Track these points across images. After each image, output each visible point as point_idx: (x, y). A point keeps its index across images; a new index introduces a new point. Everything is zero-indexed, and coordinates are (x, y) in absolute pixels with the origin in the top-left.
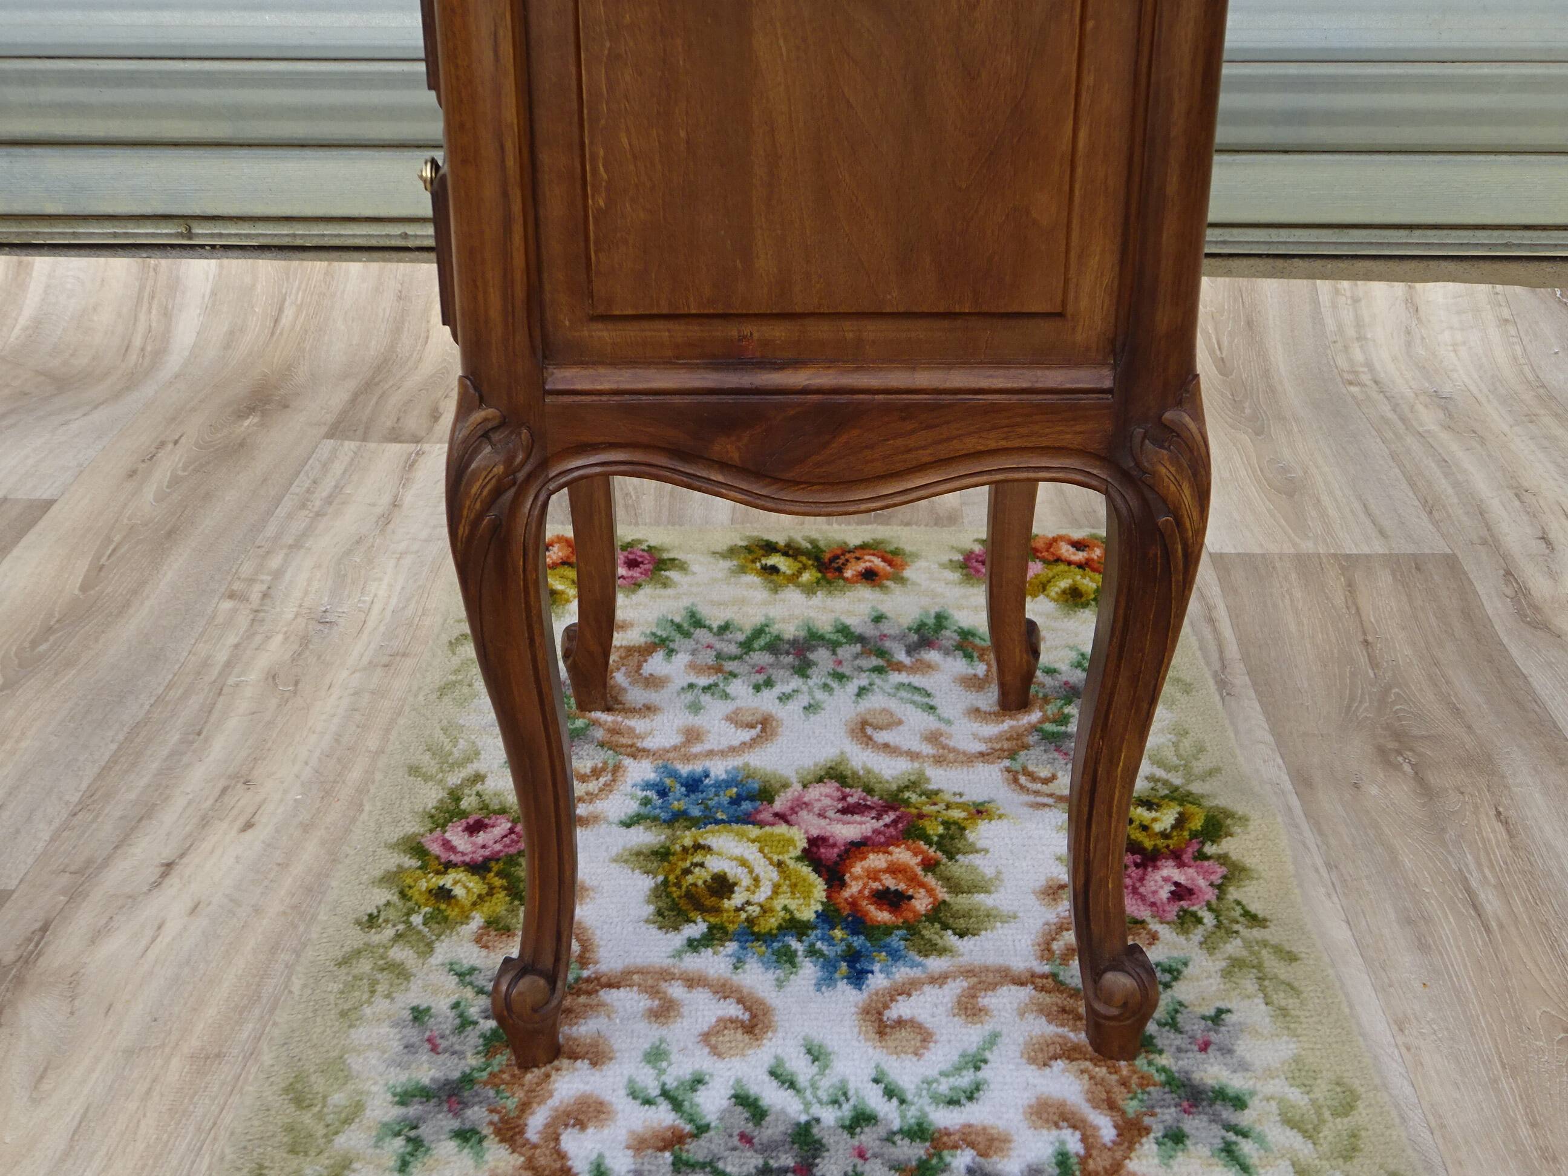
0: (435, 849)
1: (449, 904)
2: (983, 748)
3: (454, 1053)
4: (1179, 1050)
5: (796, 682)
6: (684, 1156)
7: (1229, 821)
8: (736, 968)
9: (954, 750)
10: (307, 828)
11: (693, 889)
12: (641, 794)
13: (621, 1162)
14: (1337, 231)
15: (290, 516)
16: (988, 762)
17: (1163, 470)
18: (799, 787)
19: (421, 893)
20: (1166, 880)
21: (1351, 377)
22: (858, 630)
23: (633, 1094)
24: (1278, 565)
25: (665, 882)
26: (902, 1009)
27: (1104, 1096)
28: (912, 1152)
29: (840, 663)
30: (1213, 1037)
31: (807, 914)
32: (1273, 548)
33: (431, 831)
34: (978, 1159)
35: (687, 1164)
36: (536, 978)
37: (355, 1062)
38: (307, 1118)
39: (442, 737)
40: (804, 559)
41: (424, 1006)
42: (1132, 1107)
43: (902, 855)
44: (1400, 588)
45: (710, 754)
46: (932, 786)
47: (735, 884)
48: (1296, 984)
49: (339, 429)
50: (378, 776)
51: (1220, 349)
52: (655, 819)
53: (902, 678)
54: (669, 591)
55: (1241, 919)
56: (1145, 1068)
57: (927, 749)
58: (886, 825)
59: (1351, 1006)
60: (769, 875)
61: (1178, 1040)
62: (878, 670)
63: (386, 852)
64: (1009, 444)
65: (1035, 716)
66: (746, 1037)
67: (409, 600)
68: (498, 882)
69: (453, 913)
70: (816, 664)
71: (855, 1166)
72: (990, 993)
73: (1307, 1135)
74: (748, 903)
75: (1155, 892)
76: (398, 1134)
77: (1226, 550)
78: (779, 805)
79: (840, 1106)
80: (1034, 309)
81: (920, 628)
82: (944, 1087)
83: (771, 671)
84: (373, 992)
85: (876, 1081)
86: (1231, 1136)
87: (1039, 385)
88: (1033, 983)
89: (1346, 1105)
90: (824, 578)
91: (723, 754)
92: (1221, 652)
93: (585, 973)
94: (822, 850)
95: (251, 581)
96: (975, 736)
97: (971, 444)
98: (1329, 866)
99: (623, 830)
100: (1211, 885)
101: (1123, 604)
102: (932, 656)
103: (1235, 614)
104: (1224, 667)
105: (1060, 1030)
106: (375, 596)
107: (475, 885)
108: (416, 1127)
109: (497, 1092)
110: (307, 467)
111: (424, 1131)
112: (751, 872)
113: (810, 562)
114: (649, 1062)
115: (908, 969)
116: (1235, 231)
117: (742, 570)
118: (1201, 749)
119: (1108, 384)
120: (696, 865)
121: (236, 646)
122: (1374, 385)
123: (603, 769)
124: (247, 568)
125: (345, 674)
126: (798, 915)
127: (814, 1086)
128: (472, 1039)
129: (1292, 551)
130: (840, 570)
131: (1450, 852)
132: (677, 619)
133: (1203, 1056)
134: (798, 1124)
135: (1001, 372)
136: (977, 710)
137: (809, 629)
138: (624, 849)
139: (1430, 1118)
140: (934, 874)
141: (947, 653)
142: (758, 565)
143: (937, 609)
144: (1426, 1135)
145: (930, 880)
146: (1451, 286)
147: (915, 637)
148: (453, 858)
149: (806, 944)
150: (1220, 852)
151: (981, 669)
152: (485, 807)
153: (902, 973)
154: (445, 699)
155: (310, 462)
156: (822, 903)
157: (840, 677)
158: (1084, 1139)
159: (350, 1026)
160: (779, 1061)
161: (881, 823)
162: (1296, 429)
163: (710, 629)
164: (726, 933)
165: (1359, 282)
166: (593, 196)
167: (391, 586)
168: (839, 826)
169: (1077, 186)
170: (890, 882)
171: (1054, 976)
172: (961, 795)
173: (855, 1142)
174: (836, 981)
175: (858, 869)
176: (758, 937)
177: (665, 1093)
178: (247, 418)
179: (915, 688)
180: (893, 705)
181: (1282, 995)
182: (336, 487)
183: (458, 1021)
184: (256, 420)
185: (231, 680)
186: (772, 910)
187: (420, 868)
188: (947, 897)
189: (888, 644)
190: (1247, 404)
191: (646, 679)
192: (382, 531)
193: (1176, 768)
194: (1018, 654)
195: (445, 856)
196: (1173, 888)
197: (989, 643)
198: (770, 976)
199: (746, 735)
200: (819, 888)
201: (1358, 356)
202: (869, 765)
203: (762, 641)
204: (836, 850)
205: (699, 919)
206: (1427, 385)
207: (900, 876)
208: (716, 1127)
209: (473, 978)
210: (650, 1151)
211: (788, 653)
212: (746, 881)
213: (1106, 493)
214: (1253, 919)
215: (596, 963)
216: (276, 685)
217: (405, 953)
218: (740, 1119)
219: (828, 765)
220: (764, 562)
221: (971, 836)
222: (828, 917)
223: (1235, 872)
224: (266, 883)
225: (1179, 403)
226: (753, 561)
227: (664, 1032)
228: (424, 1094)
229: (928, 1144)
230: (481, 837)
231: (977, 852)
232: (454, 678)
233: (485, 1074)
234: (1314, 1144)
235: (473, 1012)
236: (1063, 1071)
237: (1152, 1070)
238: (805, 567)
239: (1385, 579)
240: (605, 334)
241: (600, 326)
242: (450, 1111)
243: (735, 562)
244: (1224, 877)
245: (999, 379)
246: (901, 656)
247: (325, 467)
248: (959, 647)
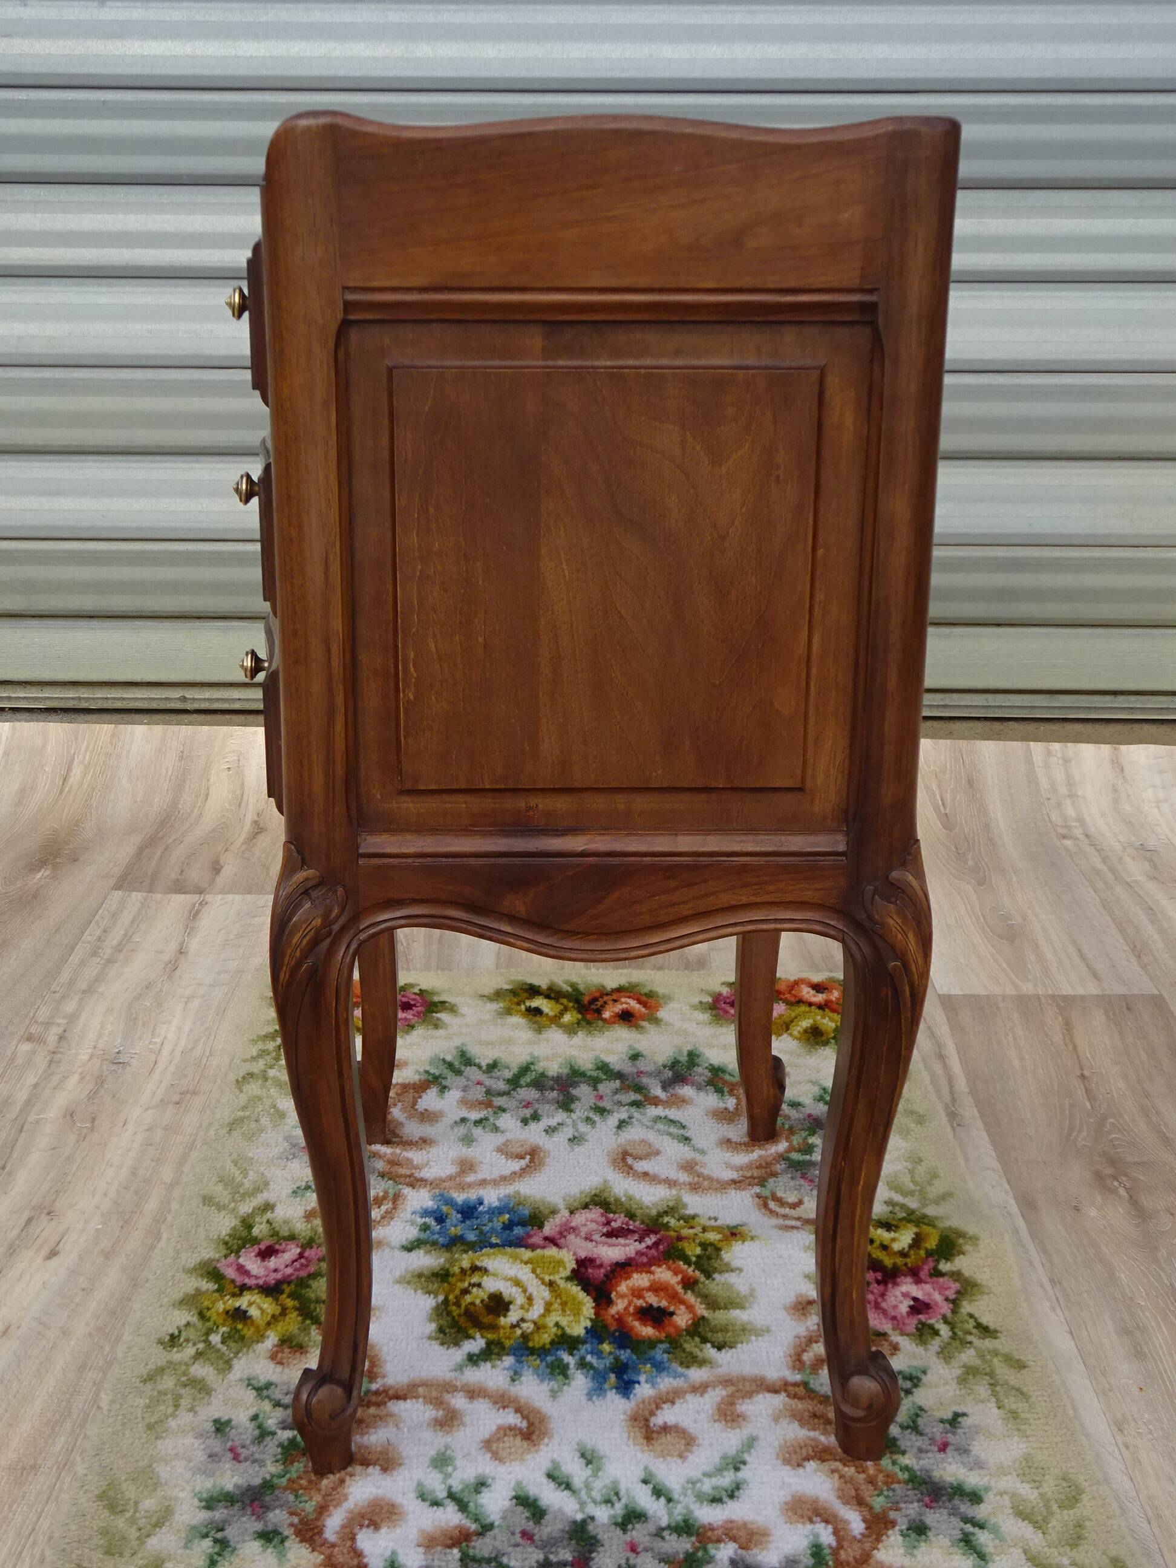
0: (230, 1273)
1: (245, 1324)
2: (734, 1175)
3: (255, 1461)
4: (920, 1450)
5: (560, 1116)
6: (471, 1552)
7: (961, 1241)
8: (513, 1380)
9: (708, 1178)
10: (108, 1255)
11: (472, 1308)
12: (420, 1221)
13: (412, 1558)
14: (1048, 696)
15: (83, 963)
16: (739, 1188)
17: (892, 922)
18: (566, 1213)
19: (218, 1314)
20: (905, 1295)
21: (1064, 831)
22: (617, 1068)
23: (422, 1496)
24: (1001, 1005)
25: (446, 1302)
26: (667, 1416)
27: (853, 1493)
28: (680, 1545)
29: (601, 1098)
30: (951, 1438)
31: (578, 1330)
32: (997, 990)
33: (226, 1256)
34: (740, 1551)
35: (474, 1559)
36: (335, 1387)
37: (163, 1471)
38: (120, 1523)
39: (233, 1169)
40: (565, 1001)
41: (225, 1418)
42: (878, 1503)
43: (663, 1274)
44: (1113, 1026)
45: (483, 1183)
46: (690, 1211)
47: (510, 1303)
48: (1025, 1389)
49: (126, 881)
50: (175, 1206)
51: (943, 805)
52: (434, 1243)
53: (659, 1111)
54: (441, 1032)
55: (974, 1331)
56: (890, 1467)
57: (683, 1177)
58: (648, 1247)
59: (1075, 1409)
60: (542, 1294)
61: (920, 1442)
62: (636, 1104)
63: (183, 1276)
64: (758, 900)
65: (782, 1146)
66: (525, 1443)
67: (196, 1041)
68: (290, 1303)
69: (249, 1332)
70: (578, 1099)
71: (628, 1559)
72: (747, 1400)
73: (1037, 1525)
74: (523, 1320)
75: (895, 1307)
76: (206, 1536)
77: (953, 992)
78: (548, 1229)
79: (613, 1505)
80: (777, 785)
81: (674, 1065)
82: (707, 1486)
83: (537, 1106)
84: (177, 1406)
85: (645, 1482)
86: (969, 1528)
87: (783, 849)
88: (786, 1391)
89: (1072, 1500)
90: (584, 1019)
91: (495, 1183)
92: (951, 1087)
93: (374, 1387)
94: (590, 1271)
95: (48, 1024)
96: (728, 1165)
97: (726, 899)
98: (1052, 1281)
99: (405, 1254)
100: (947, 1299)
101: (859, 1038)
102: (686, 1091)
103: (963, 1051)
104: (954, 1100)
105: (812, 1434)
106: (165, 1038)
107: (269, 1306)
108: (222, 1530)
109: (296, 1496)
110: (97, 917)
111: (230, 1533)
112: (525, 1291)
113: (571, 1004)
114: (436, 1467)
115: (671, 1380)
116: (955, 696)
117: (508, 1012)
118: (934, 1176)
119: (842, 848)
120: (474, 1285)
121: (35, 1086)
122: (1087, 841)
123: (385, 1198)
124: (44, 1013)
125: (138, 1111)
126: (568, 1331)
127: (588, 1487)
128: (271, 1447)
129: (1014, 992)
130: (599, 1011)
131: (1163, 1269)
132: (449, 1058)
133: (942, 1455)
134: (575, 1522)
135: (751, 838)
136: (729, 1141)
137: (571, 1066)
138: (407, 1271)
139: (1148, 1509)
140: (693, 1291)
141: (699, 1088)
142: (523, 1007)
143: (689, 1047)
144: (1145, 1525)
145: (690, 1297)
146: (1152, 748)
147: (670, 1074)
148: (247, 1281)
149: (577, 1357)
150: (954, 1269)
151: (731, 1103)
152: (275, 1234)
153: (666, 1383)
154: (235, 1134)
155: (101, 911)
156: (591, 1320)
157: (602, 1111)
158: (836, 1532)
159: (157, 1438)
160: (556, 1465)
161: (643, 1245)
162: (1015, 879)
163: (479, 1067)
164: (503, 1348)
165: (1069, 744)
166: (404, 691)
167: (180, 1029)
168: (605, 1248)
169: (812, 683)
170: (653, 1299)
171: (805, 1384)
172: (716, 1219)
173: (628, 1538)
174: (605, 1391)
175: (623, 1287)
176: (532, 1351)
177: (451, 1496)
178: (39, 871)
179: (671, 1121)
180: (651, 1136)
181: (1012, 1399)
182: (125, 935)
183: (257, 1432)
184: (48, 872)
185: (32, 1118)
186: (545, 1327)
187: (217, 1291)
188: (706, 1313)
189: (644, 1080)
190: (969, 857)
191: (422, 1113)
192: (170, 978)
193: (911, 1193)
194: (766, 1089)
195: (240, 1280)
196: (912, 1303)
197: (737, 1078)
198: (545, 1387)
199: (516, 1165)
200: (588, 1306)
201: (1071, 812)
202: (631, 1192)
203: (528, 1078)
204: (603, 1270)
205: (478, 1335)
206: (1133, 838)
207: (662, 1294)
208: (499, 1526)
209: (270, 1392)
210: (439, 1548)
211: (552, 1089)
212: (520, 1300)
213: (843, 941)
214: (985, 1331)
215: (384, 1377)
216: (74, 1122)
217: (206, 1369)
218: (521, 1518)
219: (593, 1193)
220: (528, 1004)
221: (726, 1256)
222: (597, 1332)
223: (967, 1287)
224: (72, 1306)
225: (903, 864)
226: (518, 1004)
227: (448, 1439)
228: (229, 1499)
229: (693, 1539)
230: (273, 1262)
231: (732, 1271)
232: (241, 1114)
233: (284, 1481)
234: (1044, 1533)
235: (271, 1423)
236: (816, 1471)
237: (897, 1469)
238: (566, 1009)
239: (1099, 1019)
240: (411, 805)
241: (408, 799)
242: (253, 1514)
243: (501, 1005)
244: (958, 1292)
245: (747, 843)
246: (657, 1091)
247: (114, 917)
248: (710, 1083)
